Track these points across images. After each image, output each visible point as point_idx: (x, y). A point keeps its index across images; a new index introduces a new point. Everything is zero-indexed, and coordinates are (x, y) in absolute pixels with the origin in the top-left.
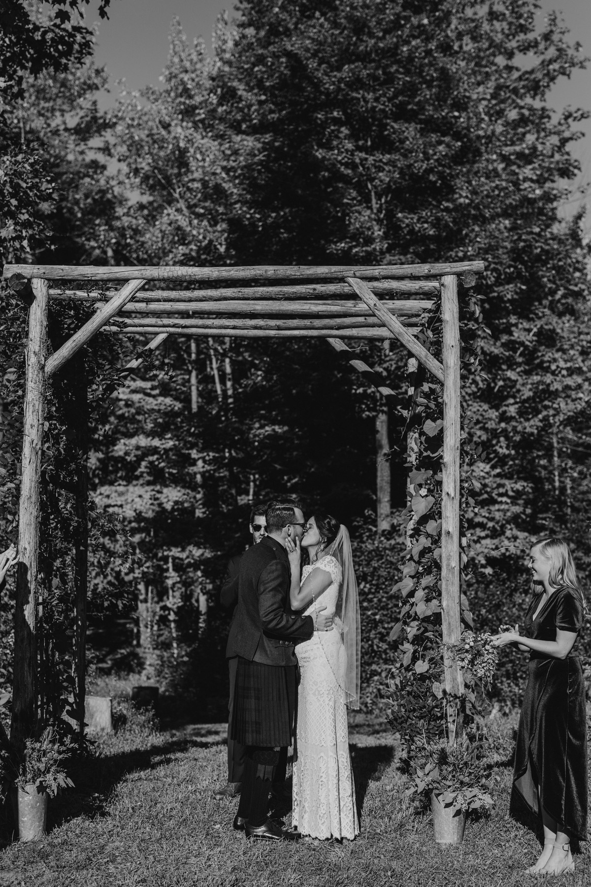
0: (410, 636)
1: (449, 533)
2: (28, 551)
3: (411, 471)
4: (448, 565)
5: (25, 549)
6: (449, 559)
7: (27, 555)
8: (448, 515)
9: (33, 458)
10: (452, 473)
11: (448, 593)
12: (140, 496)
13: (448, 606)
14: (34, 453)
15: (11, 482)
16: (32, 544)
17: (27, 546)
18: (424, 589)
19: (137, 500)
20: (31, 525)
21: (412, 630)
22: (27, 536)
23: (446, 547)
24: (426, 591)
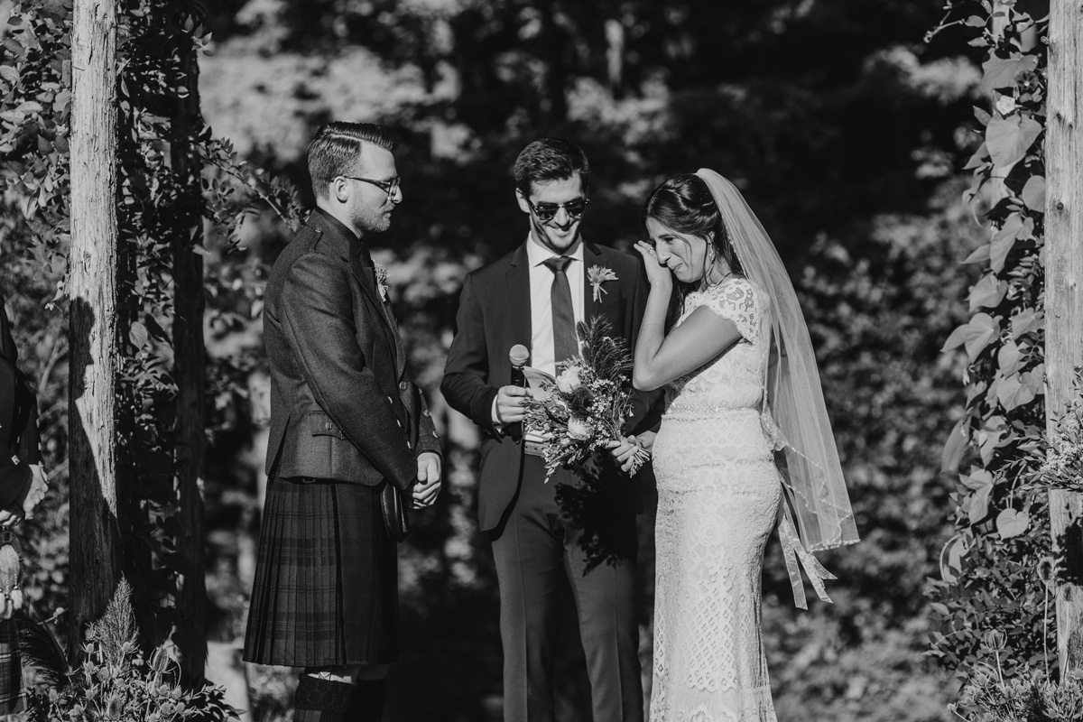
0: (986, 454)
1: (1060, 207)
2: (93, 261)
3: (988, 58)
4: (1059, 281)
5: (87, 256)
6: (1060, 269)
7: (91, 271)
8: (1059, 165)
9: (99, 47)
10: (1069, 68)
11: (1059, 345)
12: (261, 89)
13: (1058, 375)
14: (99, 37)
15: (30, 98)
16: (103, 244)
17: (91, 250)
18: (1018, 342)
19: (253, 100)
20: (97, 201)
21: (989, 440)
22: (90, 227)
23: (1054, 240)
24: (1024, 345)
